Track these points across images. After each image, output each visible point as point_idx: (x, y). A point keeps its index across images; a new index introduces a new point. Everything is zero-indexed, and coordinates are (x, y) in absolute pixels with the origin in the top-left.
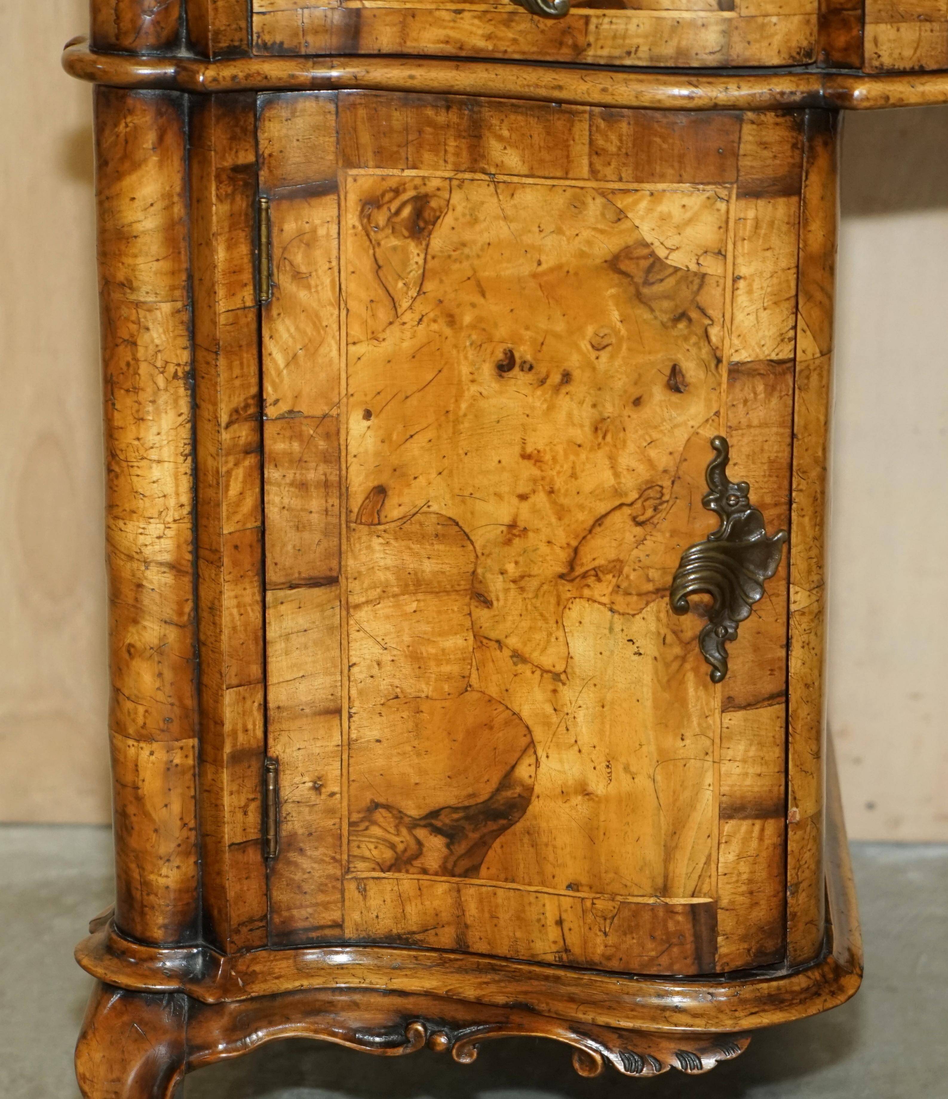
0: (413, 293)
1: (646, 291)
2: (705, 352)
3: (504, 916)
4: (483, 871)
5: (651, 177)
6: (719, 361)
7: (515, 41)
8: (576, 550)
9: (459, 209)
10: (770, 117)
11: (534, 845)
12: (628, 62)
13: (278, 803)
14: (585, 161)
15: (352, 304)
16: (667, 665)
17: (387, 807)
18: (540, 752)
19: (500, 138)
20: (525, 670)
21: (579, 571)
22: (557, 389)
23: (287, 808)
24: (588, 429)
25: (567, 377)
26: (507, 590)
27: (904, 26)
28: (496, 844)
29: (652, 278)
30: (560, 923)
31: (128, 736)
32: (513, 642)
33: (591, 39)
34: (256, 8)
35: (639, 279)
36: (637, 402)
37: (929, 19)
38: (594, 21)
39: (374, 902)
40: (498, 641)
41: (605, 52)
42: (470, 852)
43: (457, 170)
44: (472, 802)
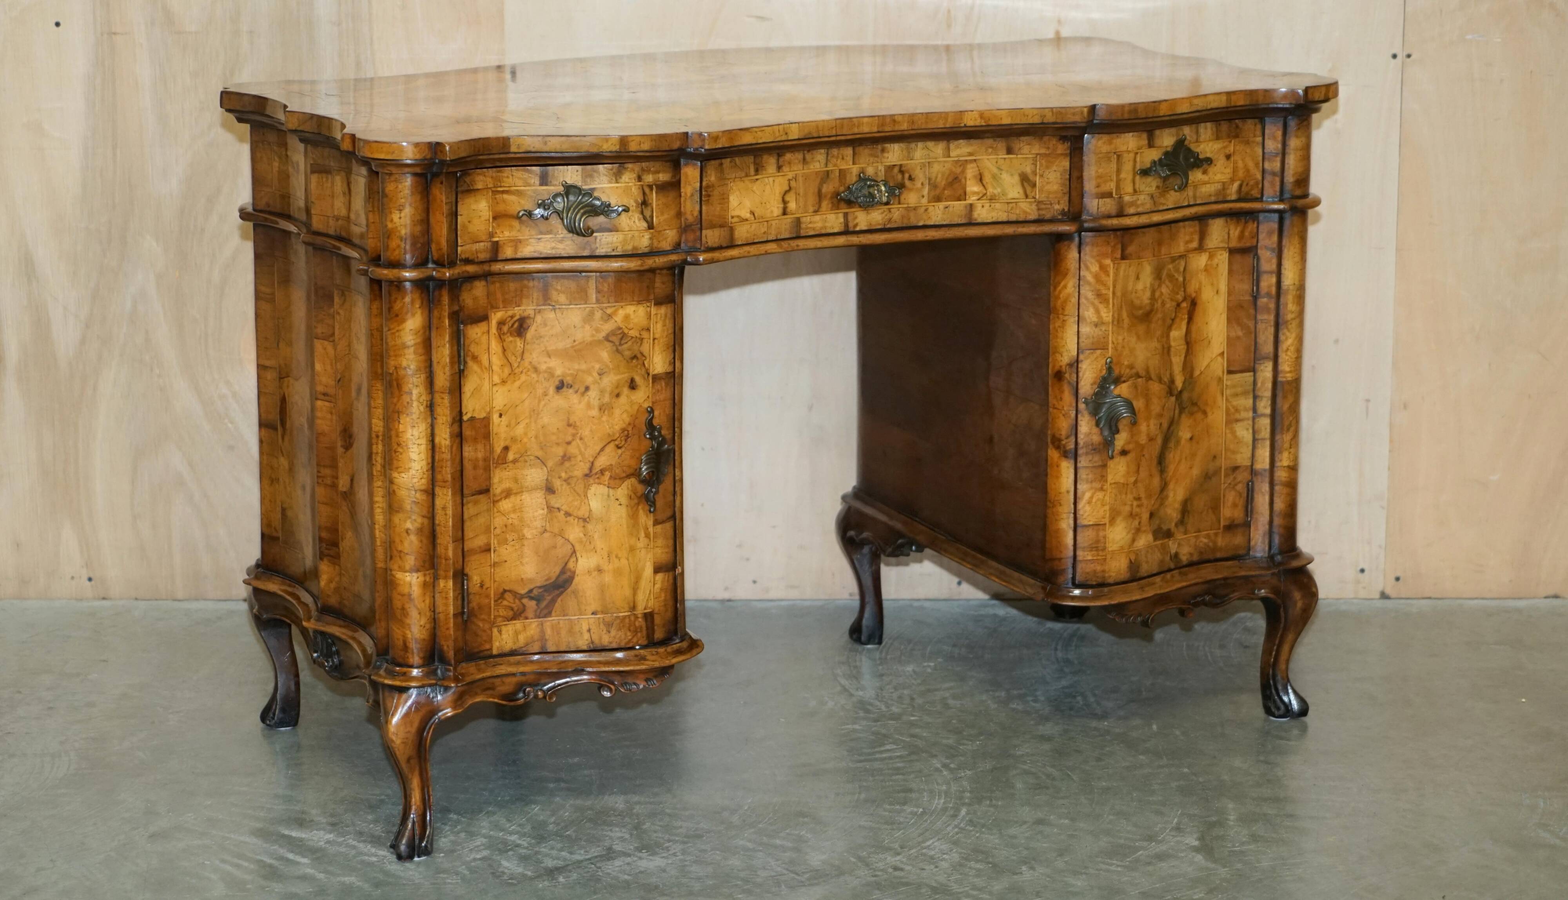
0: (519, 360)
1: (620, 348)
2: (644, 370)
3: (563, 633)
4: (553, 613)
5: (622, 300)
6: (648, 374)
7: (564, 249)
8: (592, 463)
9: (539, 321)
10: (665, 272)
11: (576, 597)
12: (613, 254)
13: (468, 595)
14: (594, 296)
15: (495, 368)
16: (632, 508)
17: (510, 591)
18: (578, 555)
19: (557, 290)
20: (570, 519)
21: (594, 471)
22: (583, 394)
23: (471, 597)
24: (597, 410)
25: (587, 389)
26: (562, 485)
27: (715, 230)
28: (559, 600)
29: (623, 342)
30: (589, 631)
31: (406, 572)
32: (564, 508)
33: (598, 245)
34: (459, 244)
35: (617, 343)
36: (618, 395)
37: (721, 226)
38: (599, 238)
39: (504, 636)
40: (558, 509)
41: (604, 250)
42: (547, 606)
43: (538, 305)
44: (548, 583)
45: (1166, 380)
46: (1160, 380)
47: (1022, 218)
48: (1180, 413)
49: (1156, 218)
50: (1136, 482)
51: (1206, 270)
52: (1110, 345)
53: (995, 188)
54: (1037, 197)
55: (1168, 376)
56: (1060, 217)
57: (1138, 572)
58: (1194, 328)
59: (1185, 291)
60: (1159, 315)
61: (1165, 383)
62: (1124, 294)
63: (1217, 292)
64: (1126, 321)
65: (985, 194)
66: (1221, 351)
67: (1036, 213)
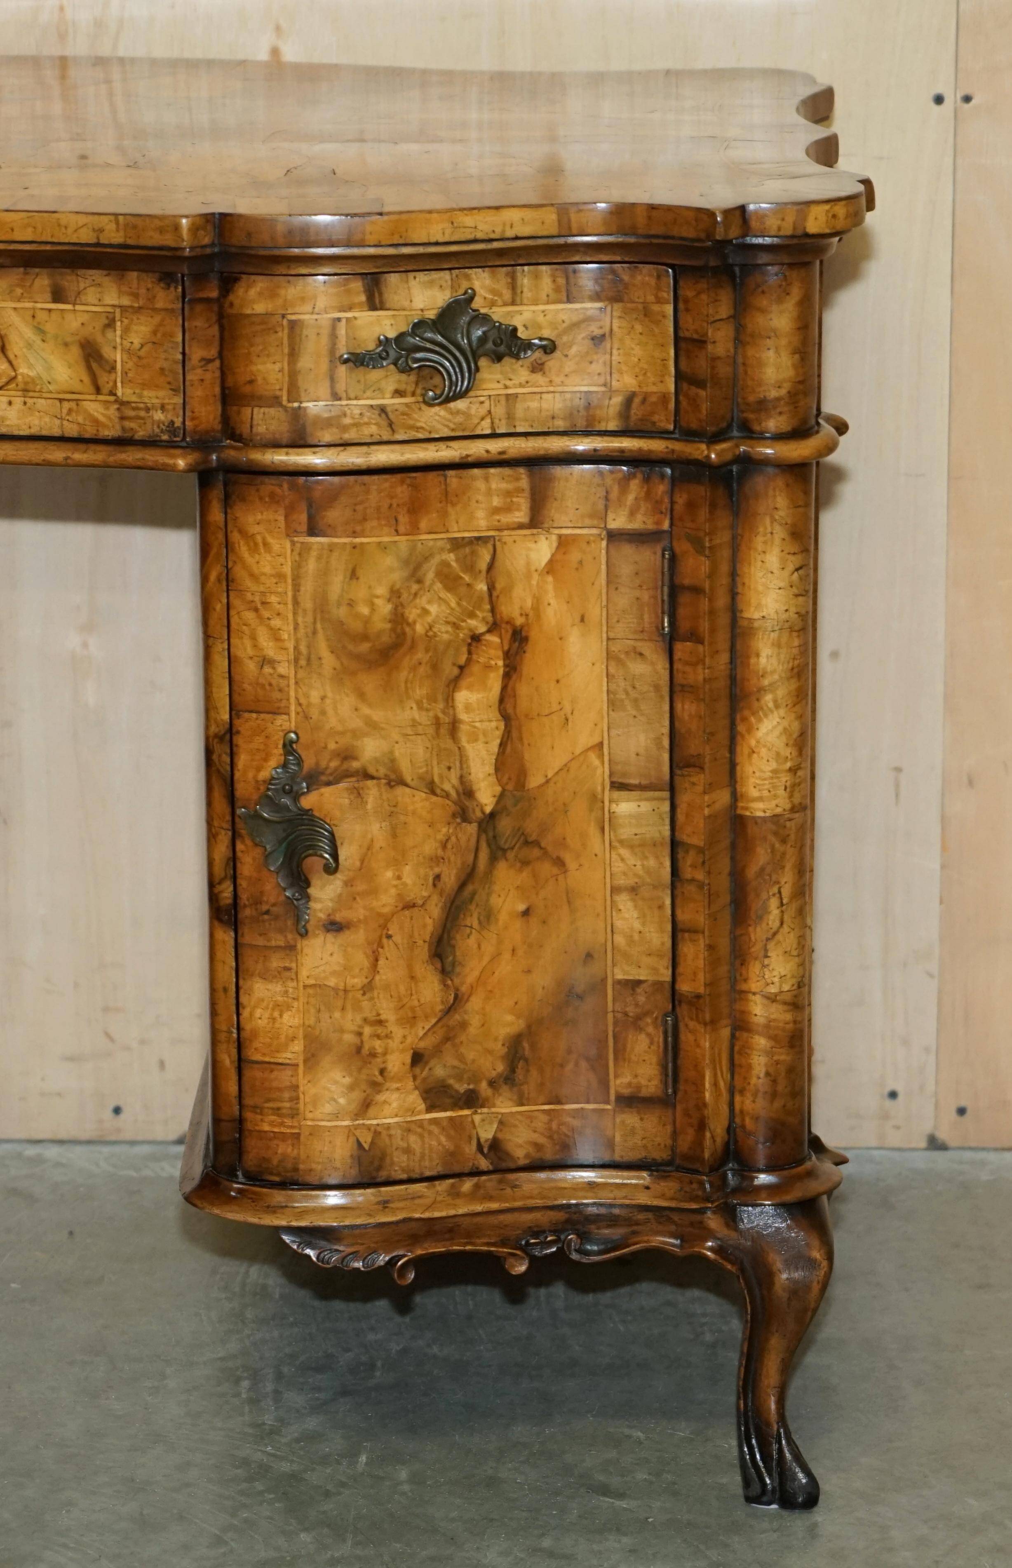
45: (447, 787)
46: (432, 788)
47: (89, 432)
48: (493, 859)
49: (383, 456)
50: (368, 988)
51: (551, 568)
52: (293, 708)
53: (31, 366)
54: (119, 393)
55: (455, 781)
56: (165, 437)
57: (379, 1168)
58: (523, 690)
59: (493, 610)
60: (420, 655)
61: (447, 796)
62: (322, 607)
63: (582, 620)
64: (329, 661)
65: (15, 378)
66: (596, 740)
67: (118, 427)
